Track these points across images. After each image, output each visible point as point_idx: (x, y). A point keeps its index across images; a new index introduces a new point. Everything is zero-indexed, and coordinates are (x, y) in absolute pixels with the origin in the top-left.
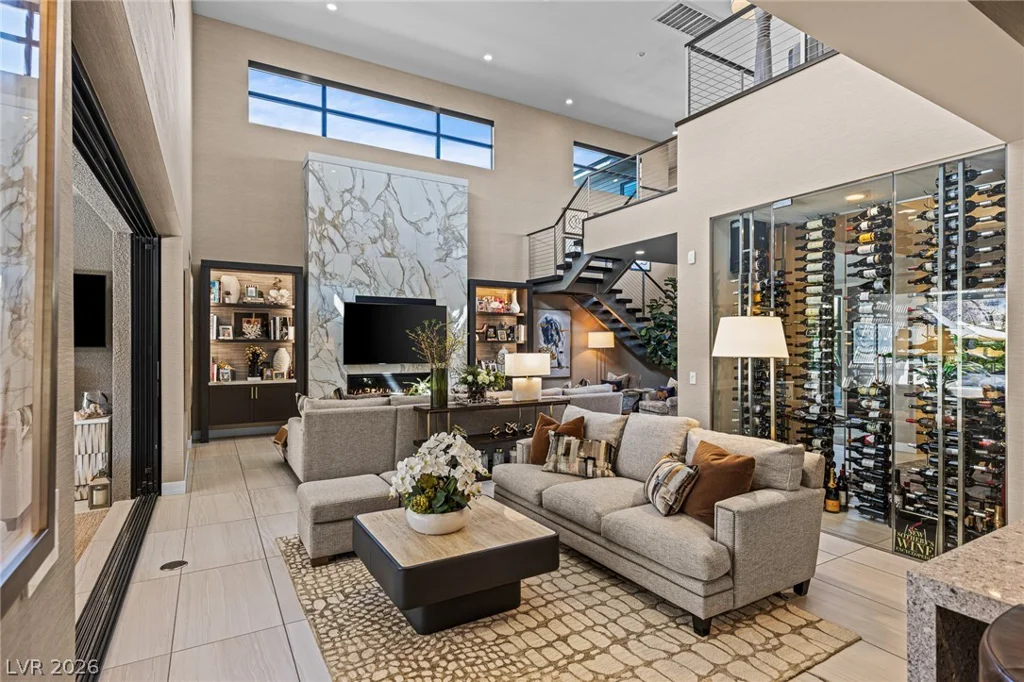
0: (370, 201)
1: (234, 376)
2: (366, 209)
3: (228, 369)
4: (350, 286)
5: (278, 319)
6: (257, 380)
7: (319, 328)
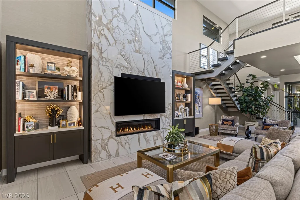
0: (128, 18)
1: (37, 126)
2: (126, 22)
3: (33, 121)
4: (117, 67)
5: (70, 86)
6: (56, 129)
7: (99, 93)
